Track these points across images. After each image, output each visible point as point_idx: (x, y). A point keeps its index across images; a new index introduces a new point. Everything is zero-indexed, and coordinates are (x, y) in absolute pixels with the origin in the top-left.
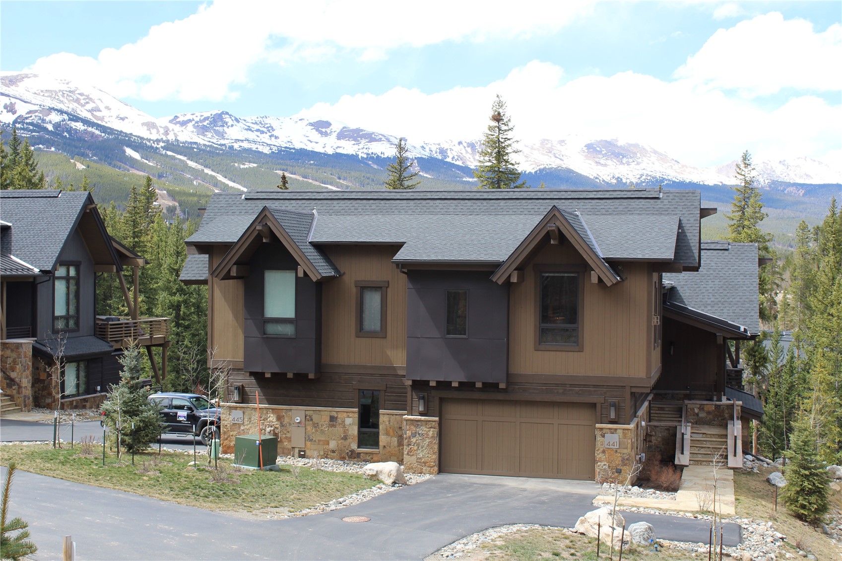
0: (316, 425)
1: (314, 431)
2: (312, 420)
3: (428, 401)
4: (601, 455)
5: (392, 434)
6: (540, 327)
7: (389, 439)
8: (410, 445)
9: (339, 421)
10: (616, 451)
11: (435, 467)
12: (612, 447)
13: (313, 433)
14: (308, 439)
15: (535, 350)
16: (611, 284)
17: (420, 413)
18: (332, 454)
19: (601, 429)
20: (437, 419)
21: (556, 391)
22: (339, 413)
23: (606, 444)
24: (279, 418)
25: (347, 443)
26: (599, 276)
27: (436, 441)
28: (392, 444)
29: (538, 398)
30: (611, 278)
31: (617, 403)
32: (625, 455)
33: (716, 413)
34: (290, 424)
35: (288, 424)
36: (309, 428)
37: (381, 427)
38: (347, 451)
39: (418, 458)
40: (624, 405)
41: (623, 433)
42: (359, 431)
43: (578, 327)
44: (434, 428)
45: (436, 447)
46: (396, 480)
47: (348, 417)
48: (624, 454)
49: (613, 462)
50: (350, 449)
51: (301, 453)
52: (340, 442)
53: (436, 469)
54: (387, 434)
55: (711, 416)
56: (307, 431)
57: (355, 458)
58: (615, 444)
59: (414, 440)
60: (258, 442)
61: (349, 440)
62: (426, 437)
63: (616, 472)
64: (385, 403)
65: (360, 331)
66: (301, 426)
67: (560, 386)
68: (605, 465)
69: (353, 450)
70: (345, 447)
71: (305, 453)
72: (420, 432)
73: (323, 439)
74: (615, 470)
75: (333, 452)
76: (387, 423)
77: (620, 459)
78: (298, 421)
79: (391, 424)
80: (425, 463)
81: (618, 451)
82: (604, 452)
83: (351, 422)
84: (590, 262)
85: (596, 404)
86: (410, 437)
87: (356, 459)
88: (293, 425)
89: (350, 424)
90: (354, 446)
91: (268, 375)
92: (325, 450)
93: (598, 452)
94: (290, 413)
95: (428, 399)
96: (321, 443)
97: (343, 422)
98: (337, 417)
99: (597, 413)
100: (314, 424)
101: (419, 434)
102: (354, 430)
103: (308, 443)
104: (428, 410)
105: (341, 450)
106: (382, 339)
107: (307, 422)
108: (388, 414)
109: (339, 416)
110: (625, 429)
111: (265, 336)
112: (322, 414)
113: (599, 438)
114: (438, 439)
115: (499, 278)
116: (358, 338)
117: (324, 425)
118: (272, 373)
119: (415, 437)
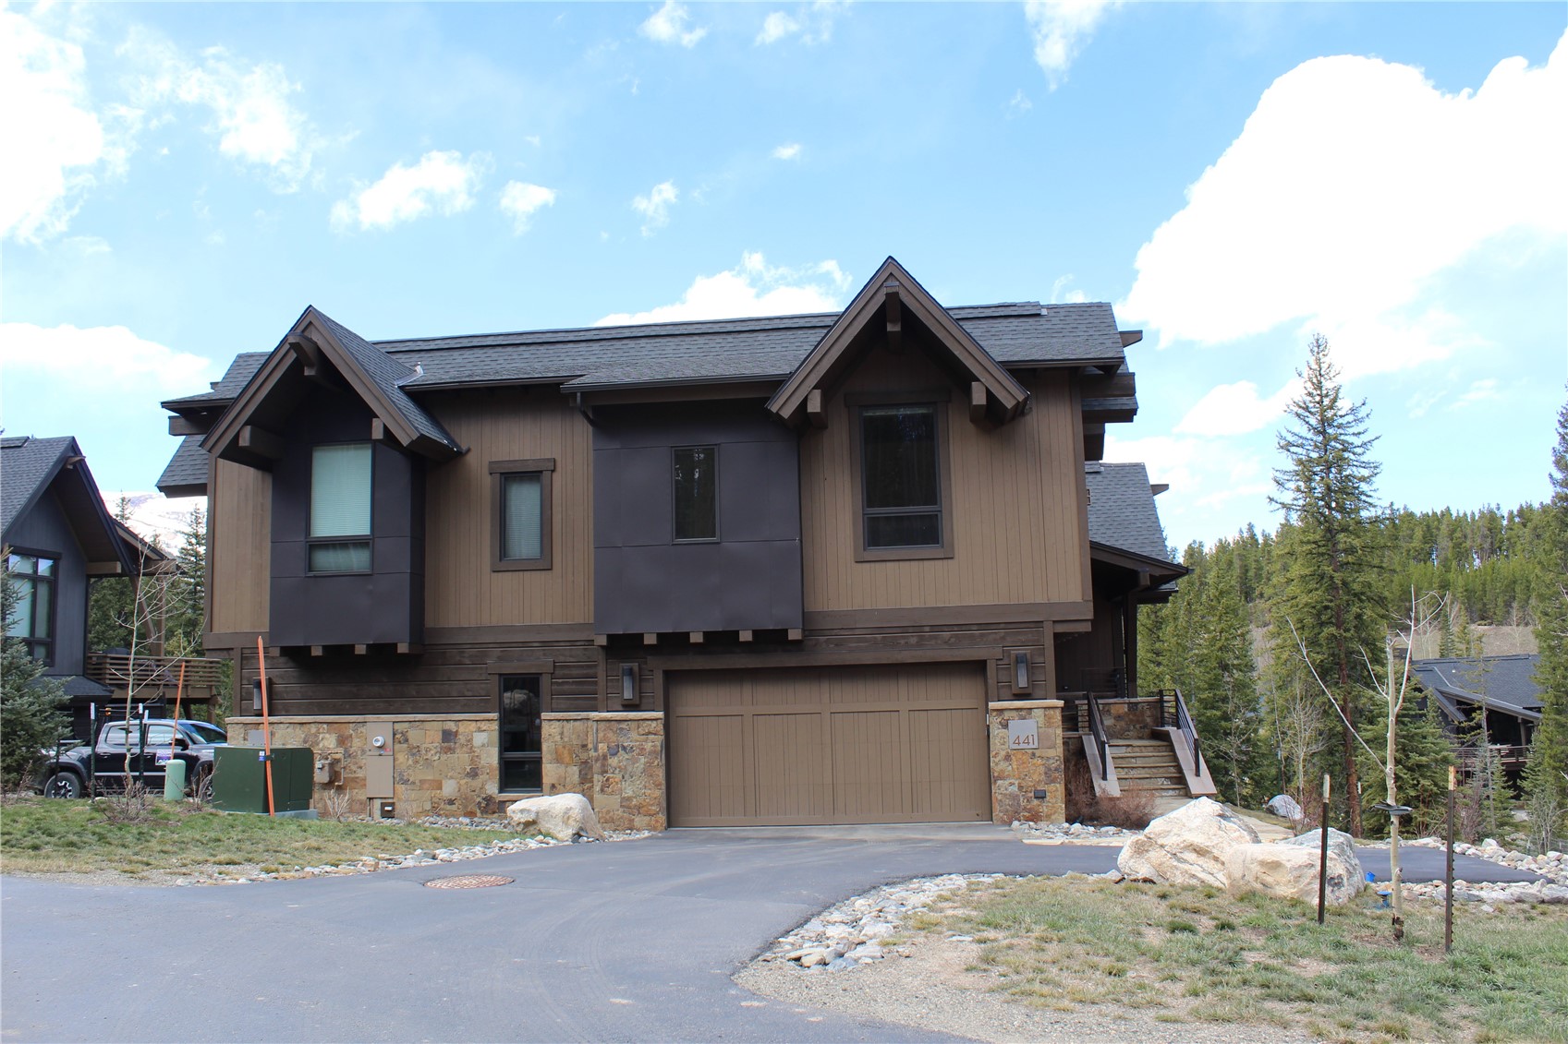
0: (415, 751)
1: (410, 762)
2: (407, 740)
3: (641, 680)
4: (1003, 765)
5: (567, 759)
6: (864, 514)
7: (561, 769)
8: (607, 772)
9: (462, 739)
10: (1034, 754)
11: (660, 815)
12: (1025, 746)
13: (409, 766)
14: (400, 779)
15: (857, 562)
16: (1014, 402)
17: (624, 706)
18: (449, 807)
19: (1001, 711)
20: (660, 714)
21: (903, 642)
22: (460, 723)
23: (1011, 742)
24: (342, 741)
25: (476, 783)
26: (987, 389)
27: (660, 761)
28: (568, 779)
29: (868, 658)
30: (1010, 393)
31: (1029, 656)
32: (1051, 761)
33: (1131, 717)
34: (363, 752)
35: (359, 752)
36: (401, 758)
37: (545, 747)
38: (479, 799)
39: (623, 799)
40: (1041, 660)
41: (1045, 715)
42: (501, 758)
43: (940, 511)
44: (655, 734)
45: (661, 774)
46: (581, 829)
47: (479, 730)
48: (1048, 758)
49: (1027, 778)
50: (484, 796)
51: (387, 808)
52: (463, 782)
53: (662, 818)
54: (558, 760)
55: (1123, 723)
56: (396, 763)
57: (494, 813)
58: (1031, 741)
59: (613, 761)
60: (262, 754)
61: (482, 777)
62: (639, 754)
63: (1036, 798)
64: (552, 699)
65: (500, 560)
66: (386, 753)
67: (911, 630)
68: (1011, 784)
69: (491, 797)
70: (474, 791)
71: (393, 809)
72: (625, 744)
73: (429, 778)
74: (1032, 794)
75: (451, 802)
76: (558, 738)
77: (1042, 769)
78: (378, 744)
79: (566, 739)
80: (639, 808)
81: (1038, 753)
82: (1008, 758)
83: (486, 741)
84: (969, 363)
85: (985, 661)
86: (605, 757)
87: (496, 815)
88: (369, 753)
89: (483, 745)
90: (492, 788)
91: (317, 652)
92: (434, 800)
93: (997, 760)
94: (363, 729)
95: (640, 676)
96: (426, 786)
97: (469, 741)
98: (457, 731)
99: (990, 681)
100: (411, 749)
101: (624, 748)
102: (491, 757)
103: (401, 788)
104: (641, 697)
105: (466, 799)
106: (544, 572)
107: (397, 746)
108: (559, 720)
109: (461, 730)
110: (1049, 708)
111: (311, 574)
112: (426, 729)
113: (996, 731)
114: (663, 756)
115: (783, 405)
116: (496, 574)
117: (431, 750)
118: (325, 648)
119: (616, 754)
